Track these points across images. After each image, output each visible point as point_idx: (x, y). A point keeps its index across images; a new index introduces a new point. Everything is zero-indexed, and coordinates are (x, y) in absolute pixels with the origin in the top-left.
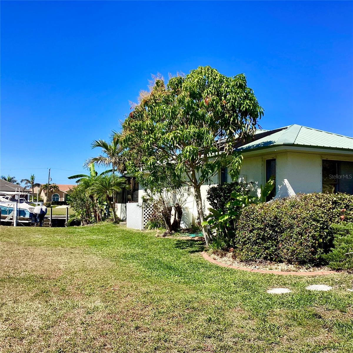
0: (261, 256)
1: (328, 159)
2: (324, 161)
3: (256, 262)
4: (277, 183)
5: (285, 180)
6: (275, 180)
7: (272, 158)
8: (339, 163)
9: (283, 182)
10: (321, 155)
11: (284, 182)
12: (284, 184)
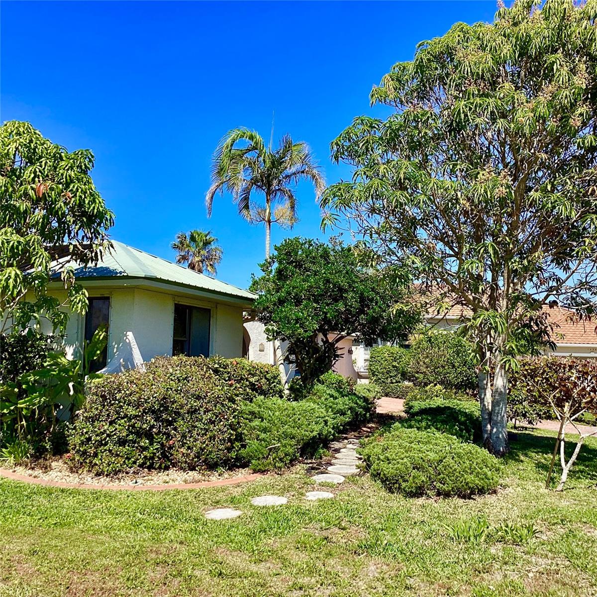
0: (135, 463)
1: (180, 303)
2: (176, 305)
3: (127, 473)
4: (110, 338)
5: (129, 333)
6: (106, 332)
7: (99, 296)
8: (191, 308)
9: (125, 338)
10: (174, 295)
11: (127, 338)
12: (127, 340)
